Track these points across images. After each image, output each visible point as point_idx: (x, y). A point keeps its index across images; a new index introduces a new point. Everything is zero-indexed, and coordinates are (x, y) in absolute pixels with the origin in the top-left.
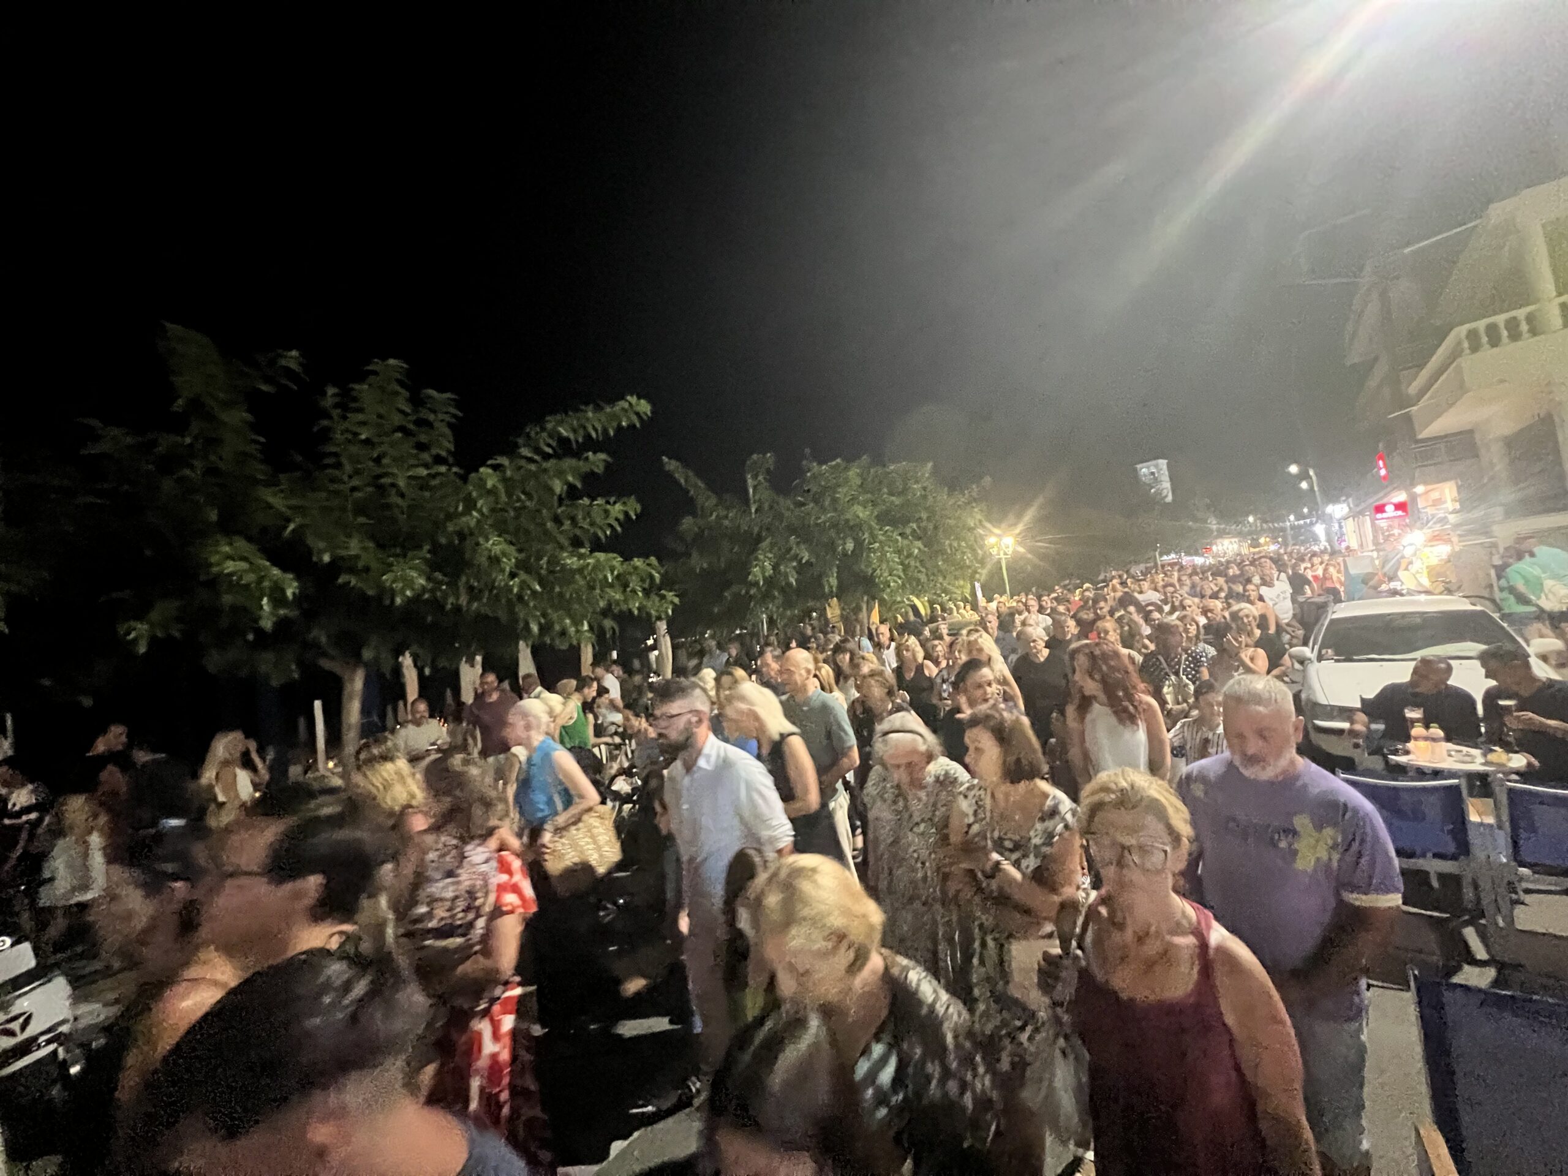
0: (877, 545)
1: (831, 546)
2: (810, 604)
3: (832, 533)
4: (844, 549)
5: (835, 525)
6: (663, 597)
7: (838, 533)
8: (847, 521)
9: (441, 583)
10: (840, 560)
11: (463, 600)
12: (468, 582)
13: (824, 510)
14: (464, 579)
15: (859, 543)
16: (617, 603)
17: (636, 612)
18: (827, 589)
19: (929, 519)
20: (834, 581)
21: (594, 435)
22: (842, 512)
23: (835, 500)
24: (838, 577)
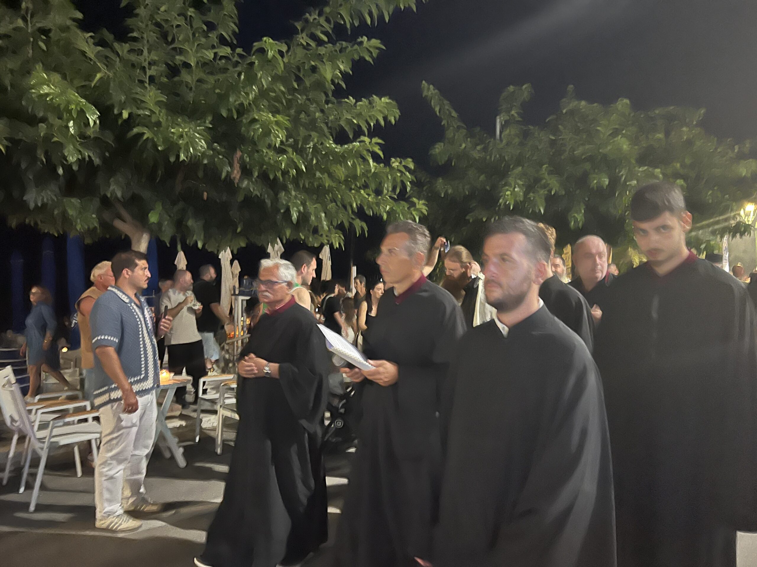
16: (370, 205)
17: (385, 217)
23: (595, 133)
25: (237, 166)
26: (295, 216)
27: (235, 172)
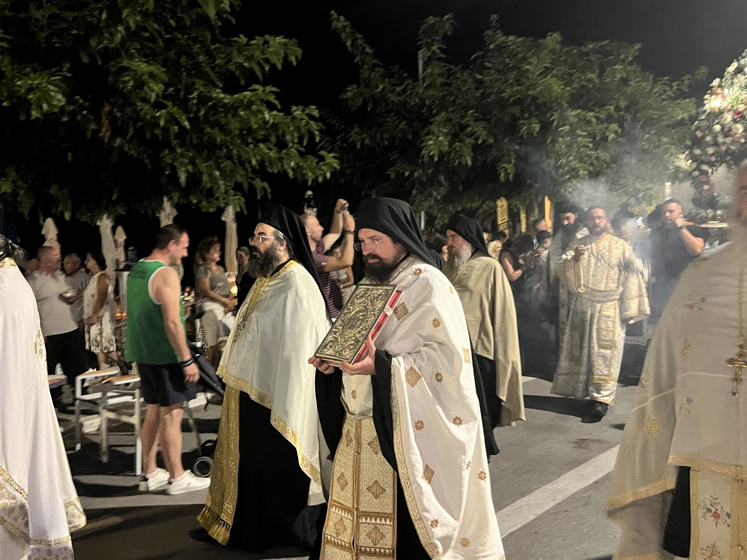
0: (566, 128)
1: (513, 128)
3: (516, 111)
6: (322, 159)
7: (522, 112)
9: (82, 108)
11: (105, 132)
12: (111, 112)
14: (107, 108)
15: (546, 125)
17: (291, 174)
20: (510, 170)
23: (523, 73)
25: (105, 122)
26: (183, 177)
27: (104, 129)
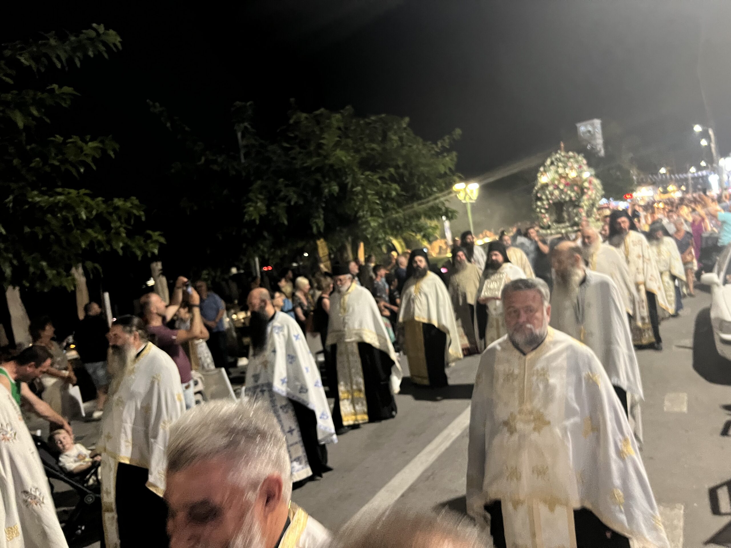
0: (359, 188)
1: (317, 190)
2: (300, 244)
3: (319, 177)
4: (330, 191)
5: (319, 170)
6: (150, 237)
7: (324, 177)
8: (332, 166)
10: (326, 203)
13: (309, 155)
15: (343, 187)
16: (100, 244)
17: (121, 252)
18: (315, 230)
19: (405, 166)
20: (321, 223)
21: (59, 66)
22: (326, 157)
23: (320, 146)
24: (325, 220)
